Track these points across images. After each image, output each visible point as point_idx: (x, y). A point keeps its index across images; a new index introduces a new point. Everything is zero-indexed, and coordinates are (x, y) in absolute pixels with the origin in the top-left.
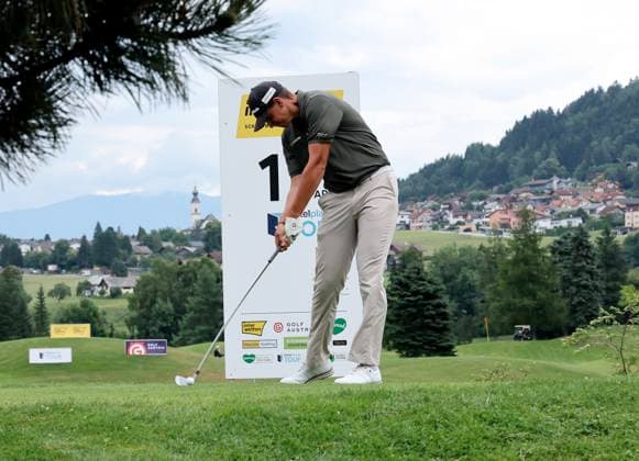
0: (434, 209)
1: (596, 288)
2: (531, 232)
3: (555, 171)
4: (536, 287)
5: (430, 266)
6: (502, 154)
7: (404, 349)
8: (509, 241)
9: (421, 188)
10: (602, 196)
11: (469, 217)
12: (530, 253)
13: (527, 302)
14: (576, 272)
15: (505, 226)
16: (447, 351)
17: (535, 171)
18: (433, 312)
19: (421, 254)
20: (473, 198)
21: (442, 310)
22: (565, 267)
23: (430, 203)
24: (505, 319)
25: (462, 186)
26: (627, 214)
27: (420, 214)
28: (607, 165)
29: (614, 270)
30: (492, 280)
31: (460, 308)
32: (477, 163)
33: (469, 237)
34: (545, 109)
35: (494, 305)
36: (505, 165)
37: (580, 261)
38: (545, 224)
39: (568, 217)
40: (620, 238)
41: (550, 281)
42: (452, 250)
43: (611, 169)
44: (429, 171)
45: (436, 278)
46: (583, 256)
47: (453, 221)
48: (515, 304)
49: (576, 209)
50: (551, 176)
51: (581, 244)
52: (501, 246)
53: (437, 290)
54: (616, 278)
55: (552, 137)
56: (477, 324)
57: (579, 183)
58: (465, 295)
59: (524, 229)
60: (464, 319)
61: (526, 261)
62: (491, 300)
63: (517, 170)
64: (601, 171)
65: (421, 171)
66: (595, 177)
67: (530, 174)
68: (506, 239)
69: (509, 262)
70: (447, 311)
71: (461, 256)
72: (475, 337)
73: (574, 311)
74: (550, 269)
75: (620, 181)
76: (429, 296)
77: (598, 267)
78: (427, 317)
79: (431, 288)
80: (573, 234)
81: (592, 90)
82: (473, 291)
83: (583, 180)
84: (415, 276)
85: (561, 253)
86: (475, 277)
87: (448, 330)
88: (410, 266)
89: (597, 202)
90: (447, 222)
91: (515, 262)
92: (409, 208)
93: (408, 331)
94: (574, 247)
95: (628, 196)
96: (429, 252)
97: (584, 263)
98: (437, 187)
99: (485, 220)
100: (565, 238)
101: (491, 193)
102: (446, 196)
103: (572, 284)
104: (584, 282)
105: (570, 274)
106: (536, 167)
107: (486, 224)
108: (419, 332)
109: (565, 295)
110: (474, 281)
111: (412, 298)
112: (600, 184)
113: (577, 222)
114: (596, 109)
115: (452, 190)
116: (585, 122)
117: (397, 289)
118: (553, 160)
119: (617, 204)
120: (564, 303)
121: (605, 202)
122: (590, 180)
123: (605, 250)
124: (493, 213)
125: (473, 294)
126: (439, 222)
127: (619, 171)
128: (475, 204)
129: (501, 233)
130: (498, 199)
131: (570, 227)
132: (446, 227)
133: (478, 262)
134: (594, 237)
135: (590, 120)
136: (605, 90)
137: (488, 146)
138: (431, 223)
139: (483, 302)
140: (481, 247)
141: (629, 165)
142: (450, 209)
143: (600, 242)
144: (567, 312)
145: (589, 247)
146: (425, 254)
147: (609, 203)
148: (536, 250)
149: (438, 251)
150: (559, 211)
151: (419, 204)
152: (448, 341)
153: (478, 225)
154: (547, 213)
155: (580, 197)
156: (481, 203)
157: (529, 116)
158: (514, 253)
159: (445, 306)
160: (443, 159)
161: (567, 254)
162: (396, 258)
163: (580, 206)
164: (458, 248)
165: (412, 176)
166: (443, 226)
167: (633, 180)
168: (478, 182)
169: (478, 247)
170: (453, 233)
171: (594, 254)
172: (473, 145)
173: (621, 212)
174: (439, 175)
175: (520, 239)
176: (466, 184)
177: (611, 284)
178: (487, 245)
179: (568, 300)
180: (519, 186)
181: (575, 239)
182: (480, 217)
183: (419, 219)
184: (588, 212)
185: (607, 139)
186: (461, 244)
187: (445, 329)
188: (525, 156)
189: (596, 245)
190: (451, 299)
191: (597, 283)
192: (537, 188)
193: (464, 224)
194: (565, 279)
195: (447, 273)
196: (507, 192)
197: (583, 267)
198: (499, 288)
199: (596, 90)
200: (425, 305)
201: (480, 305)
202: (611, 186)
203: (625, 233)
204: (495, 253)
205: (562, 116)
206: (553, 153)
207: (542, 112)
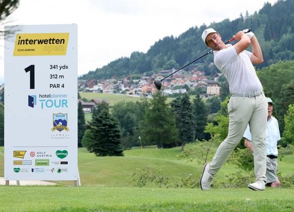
0: (115, 83)
1: (192, 123)
2: (162, 96)
3: (174, 66)
4: (164, 123)
5: (112, 111)
6: (148, 57)
7: (98, 152)
8: (151, 100)
9: (108, 73)
10: (196, 79)
11: (132, 87)
12: (160, 106)
13: (159, 130)
14: (183, 116)
15: (149, 92)
16: (119, 154)
17: (164, 66)
18: (113, 134)
19: (108, 104)
20: (134, 78)
21: (117, 133)
22: (178, 113)
23: (113, 80)
24: (148, 138)
25: (128, 73)
26: (208, 88)
27: (107, 85)
28: (199, 64)
29: (201, 115)
30: (142, 119)
31: (126, 132)
32: (136, 61)
33: (131, 97)
34: (170, 36)
35: (142, 131)
36: (150, 63)
37: (185, 111)
38: (168, 92)
39: (180, 88)
40: (204, 99)
41: (170, 120)
42: (123, 103)
43: (200, 65)
44: (113, 65)
45: (114, 118)
46: (186, 108)
47: (124, 89)
48: (153, 131)
49: (184, 84)
50: (172, 68)
51: (185, 102)
52: (147, 102)
53: (115, 124)
54: (202, 119)
55: (172, 50)
56: (134, 140)
57: (185, 72)
58: (129, 125)
59: (159, 94)
60: (128, 137)
61: (159, 110)
62: (141, 128)
63: (155, 65)
64: (196, 67)
65: (109, 64)
66: (193, 69)
67: (162, 67)
68: (149, 99)
69: (150, 110)
70: (120, 134)
71: (127, 106)
72: (133, 146)
73: (181, 135)
74: (170, 114)
75: (205, 71)
76: (111, 126)
77: (194, 113)
78: (110, 137)
79: (112, 123)
80: (182, 97)
81: (193, 28)
82: (132, 123)
83: (187, 70)
84: (104, 116)
85: (176, 106)
86: (134, 117)
87: (120, 143)
88: (102, 111)
89: (194, 81)
90: (121, 90)
91: (154, 110)
92: (102, 82)
93: (101, 143)
94: (182, 104)
95: (208, 79)
96: (112, 103)
97: (187, 112)
98: (116, 73)
99: (139, 89)
100: (178, 99)
101: (143, 76)
102: (121, 77)
103: (180, 121)
104: (187, 121)
105: (180, 117)
106: (165, 64)
107: (140, 91)
108: (106, 144)
109: (177, 127)
110: (133, 119)
111: (103, 127)
112: (195, 73)
113: (184, 91)
114: (194, 36)
115: (124, 74)
116: (189, 43)
117: (95, 123)
118: (173, 61)
119: (203, 82)
120: (177, 130)
121: (197, 81)
122: (191, 70)
123: (197, 105)
124: (143, 86)
125: (132, 125)
126: (117, 90)
127: (205, 66)
128: (135, 81)
129: (147, 95)
130: (146, 79)
131: (180, 94)
132: (120, 92)
133: (135, 109)
134: (192, 98)
135: (191, 42)
136: (199, 27)
137: (142, 53)
138: (113, 90)
139: (137, 129)
140: (137, 102)
141: (209, 64)
142: (122, 83)
143: (195, 101)
144: (178, 135)
145: (189, 104)
146: (110, 105)
147: (199, 82)
148: (164, 105)
149: (116, 104)
150: (175, 85)
151: (107, 80)
152: (120, 148)
153: (136, 91)
154: (170, 86)
155: (186, 79)
156: (138, 80)
157: (162, 39)
158: (153, 106)
159: (119, 132)
160: (119, 59)
161: (179, 107)
162: (95, 106)
163: (185, 83)
164: (126, 102)
165: (104, 67)
166: (119, 92)
167: (211, 71)
168: (136, 70)
169: (135, 102)
170: (123, 95)
171: (192, 108)
172: (134, 52)
173: (205, 87)
174: (117, 66)
175: (156, 99)
176: (131, 71)
177: (199, 122)
178: (140, 101)
179: (179, 129)
180: (156, 73)
181: (183, 100)
182: (137, 87)
183: (107, 88)
184: (189, 86)
185: (199, 51)
186: (127, 100)
187: (118, 143)
188: (160, 58)
189: (193, 103)
190: (122, 127)
191: (193, 121)
192: (165, 74)
193: (129, 91)
194: (177, 119)
195: (120, 114)
196: (150, 76)
197: (187, 113)
198: (146, 123)
199: (194, 27)
200: (109, 131)
201: (136, 130)
202: (200, 74)
203: (207, 97)
204: (143, 105)
205: (178, 40)
206: (173, 57)
207: (168, 38)
